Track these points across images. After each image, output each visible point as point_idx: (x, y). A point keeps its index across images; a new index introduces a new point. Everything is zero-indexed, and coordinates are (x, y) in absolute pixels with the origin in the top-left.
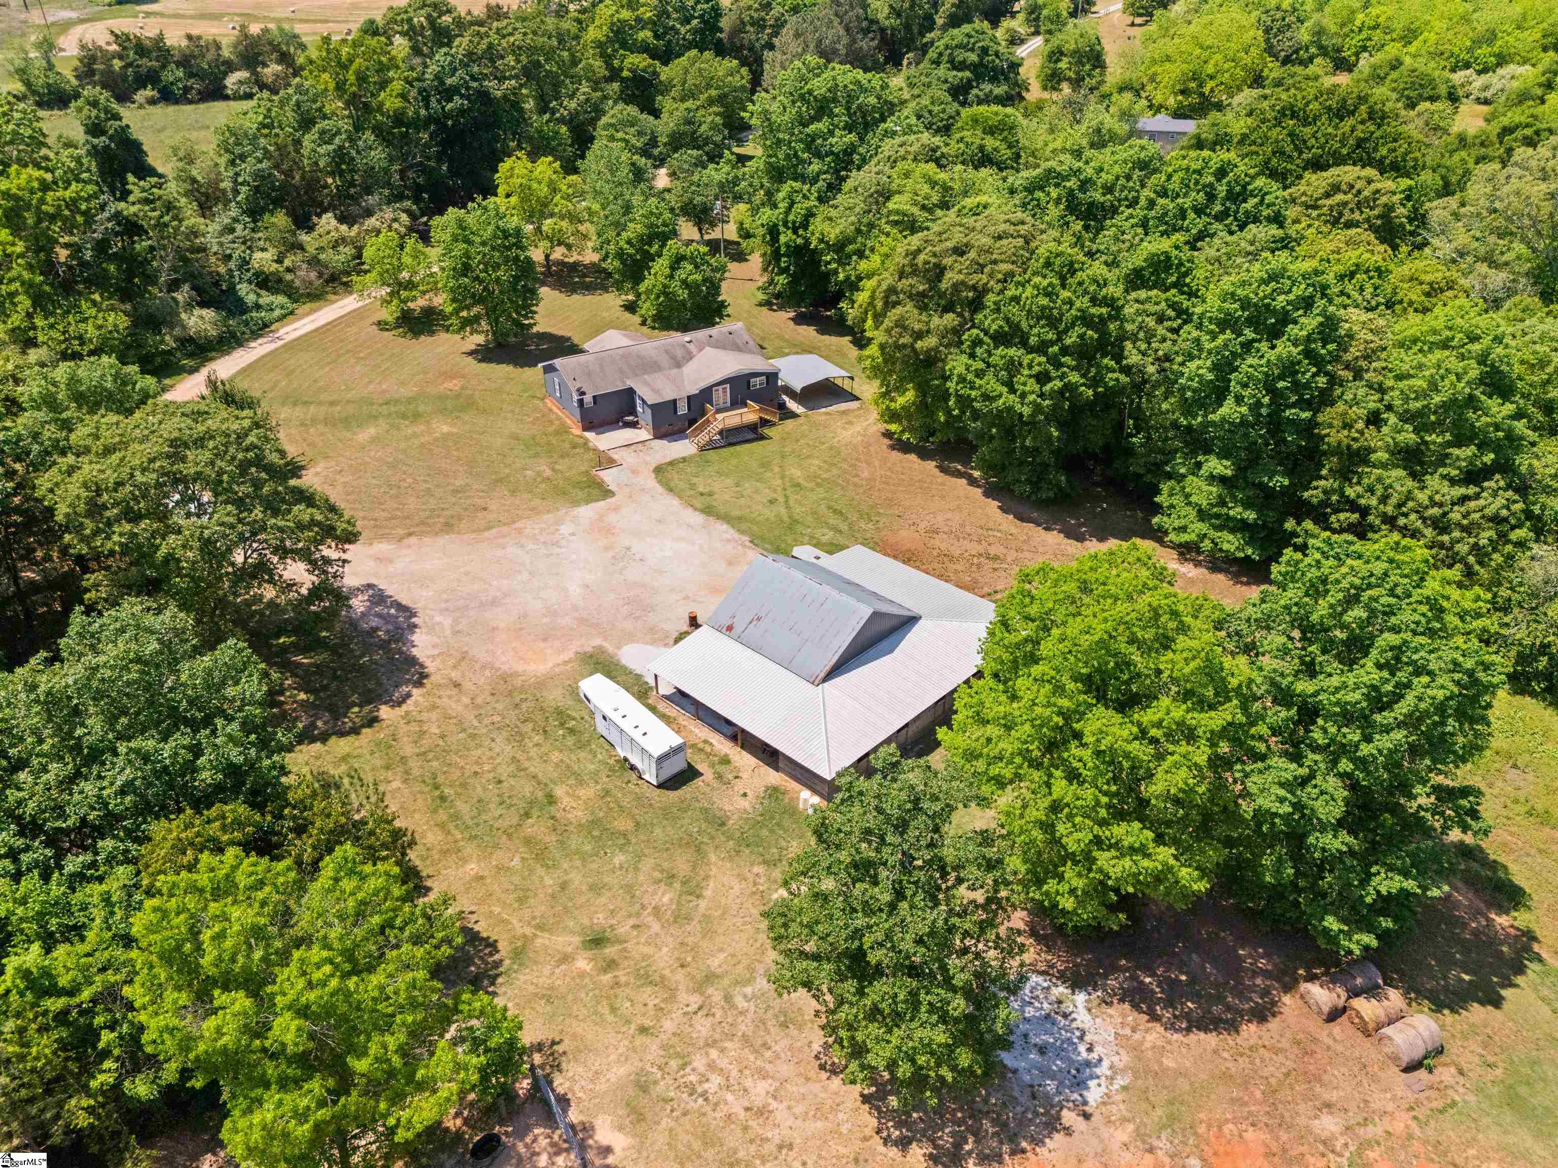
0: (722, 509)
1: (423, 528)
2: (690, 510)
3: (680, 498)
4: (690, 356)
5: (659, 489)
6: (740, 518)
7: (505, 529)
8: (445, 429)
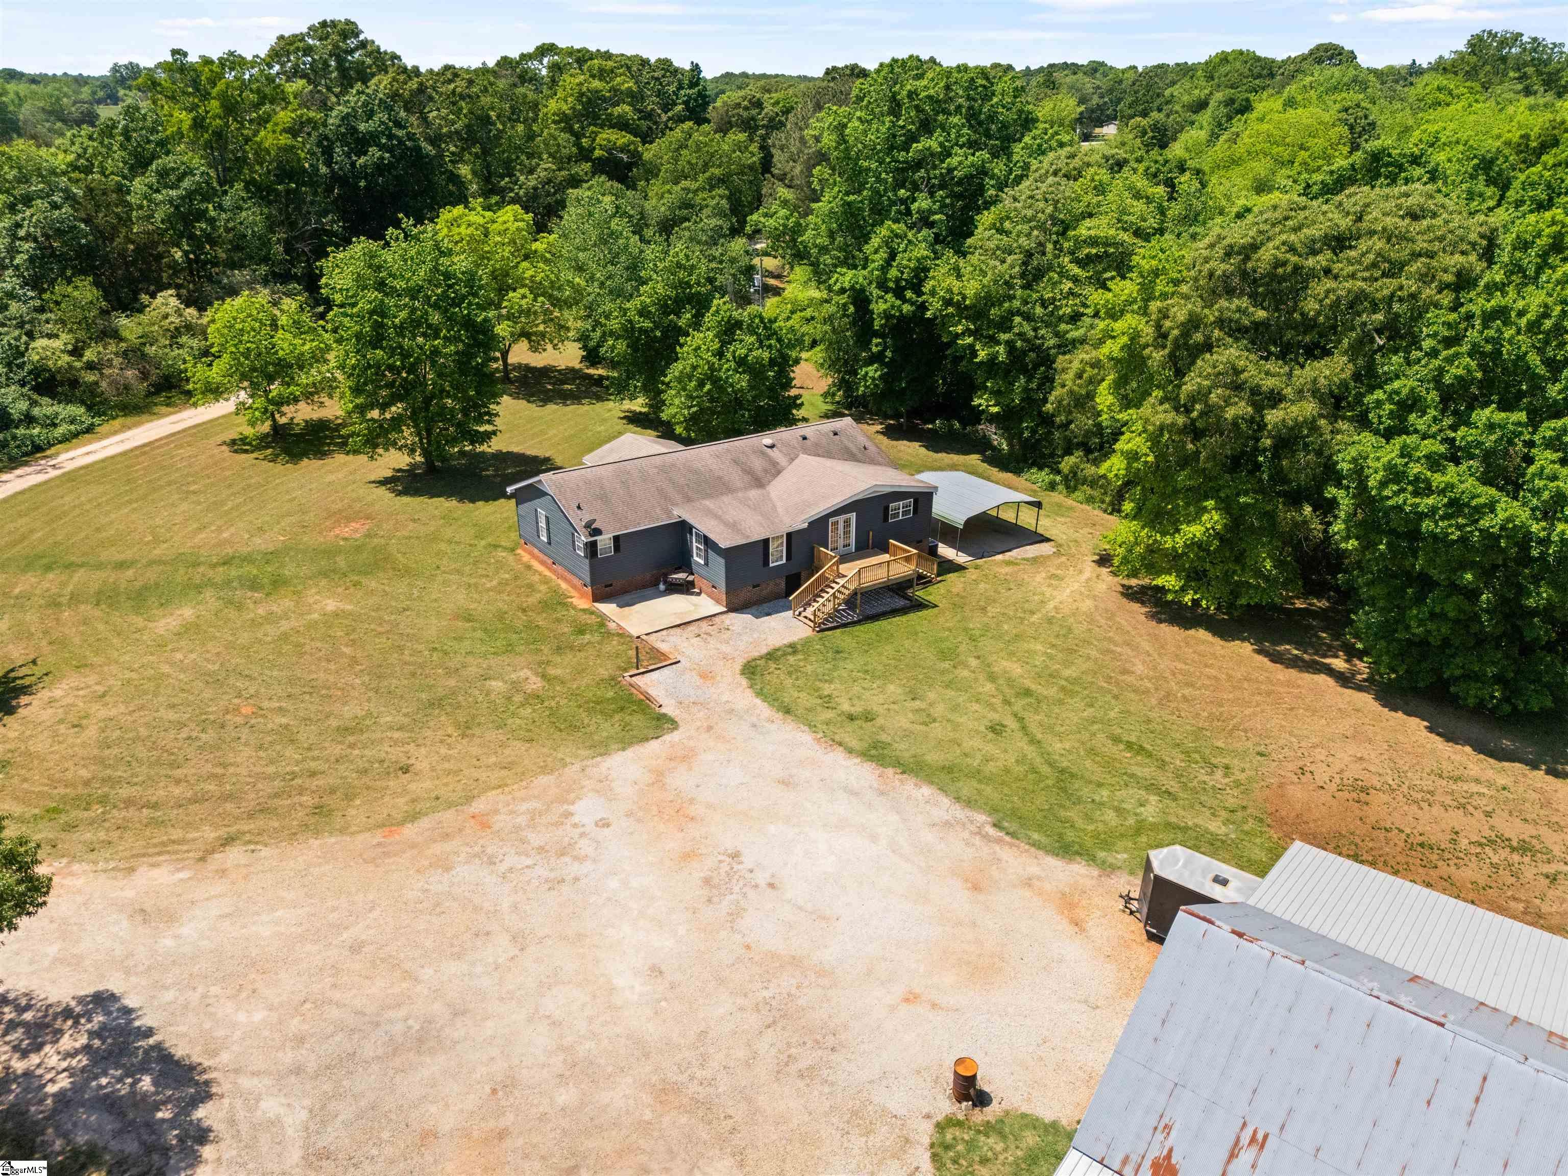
0: (903, 749)
1: (260, 822)
2: (838, 756)
3: (812, 727)
4: (776, 470)
5: (763, 709)
6: (949, 769)
7: (449, 816)
8: (331, 605)
